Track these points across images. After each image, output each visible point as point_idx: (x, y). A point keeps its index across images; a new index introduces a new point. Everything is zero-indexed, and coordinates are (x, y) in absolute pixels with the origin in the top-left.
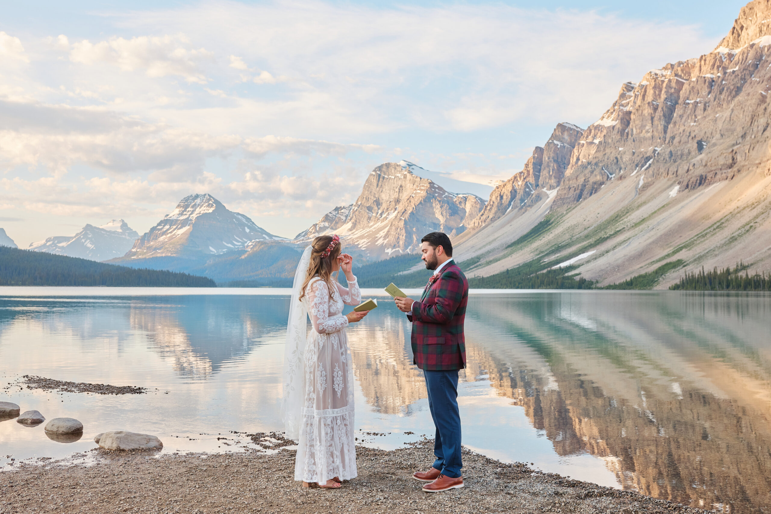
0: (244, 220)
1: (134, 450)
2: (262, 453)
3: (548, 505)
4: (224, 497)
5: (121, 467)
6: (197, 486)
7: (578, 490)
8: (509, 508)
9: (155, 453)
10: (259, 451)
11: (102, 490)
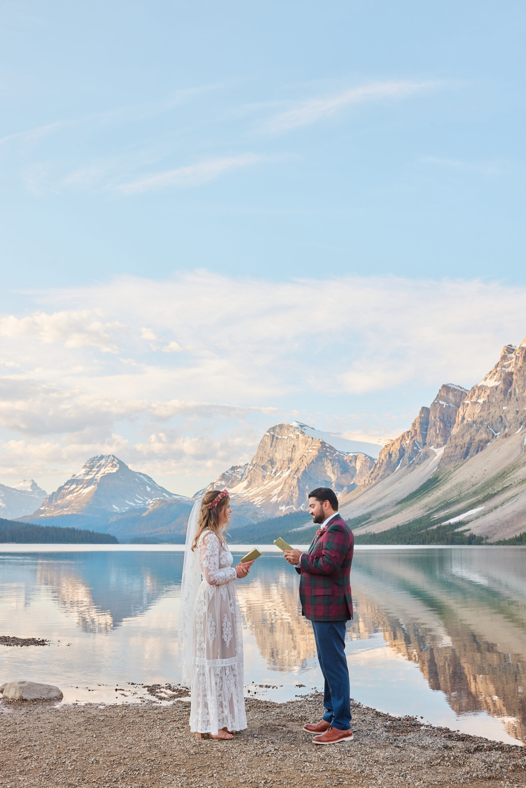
0: (146, 480)
1: (35, 700)
2: (158, 705)
3: (437, 758)
4: (120, 746)
5: (23, 716)
6: (94, 736)
7: (468, 744)
8: (399, 761)
9: (56, 703)
10: (154, 702)
11: (4, 738)
